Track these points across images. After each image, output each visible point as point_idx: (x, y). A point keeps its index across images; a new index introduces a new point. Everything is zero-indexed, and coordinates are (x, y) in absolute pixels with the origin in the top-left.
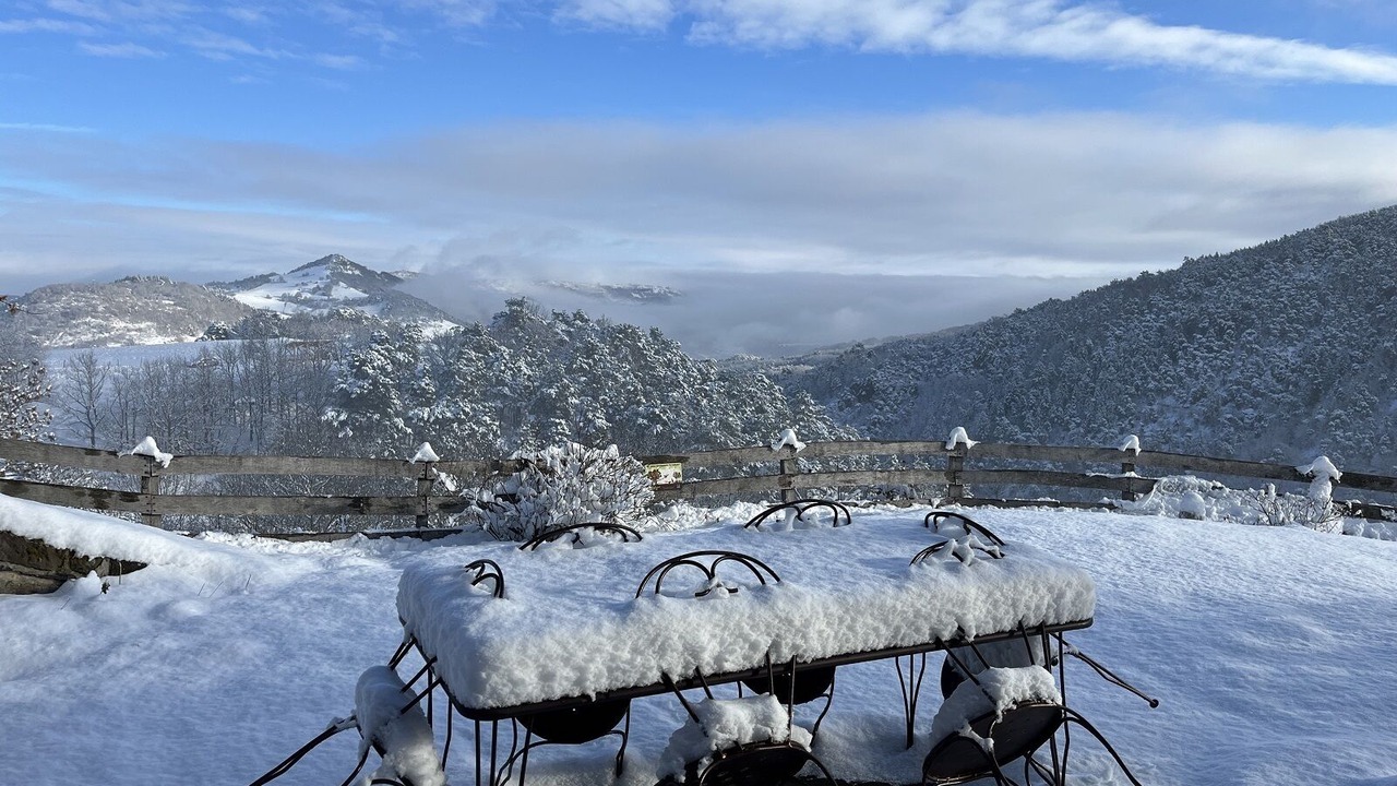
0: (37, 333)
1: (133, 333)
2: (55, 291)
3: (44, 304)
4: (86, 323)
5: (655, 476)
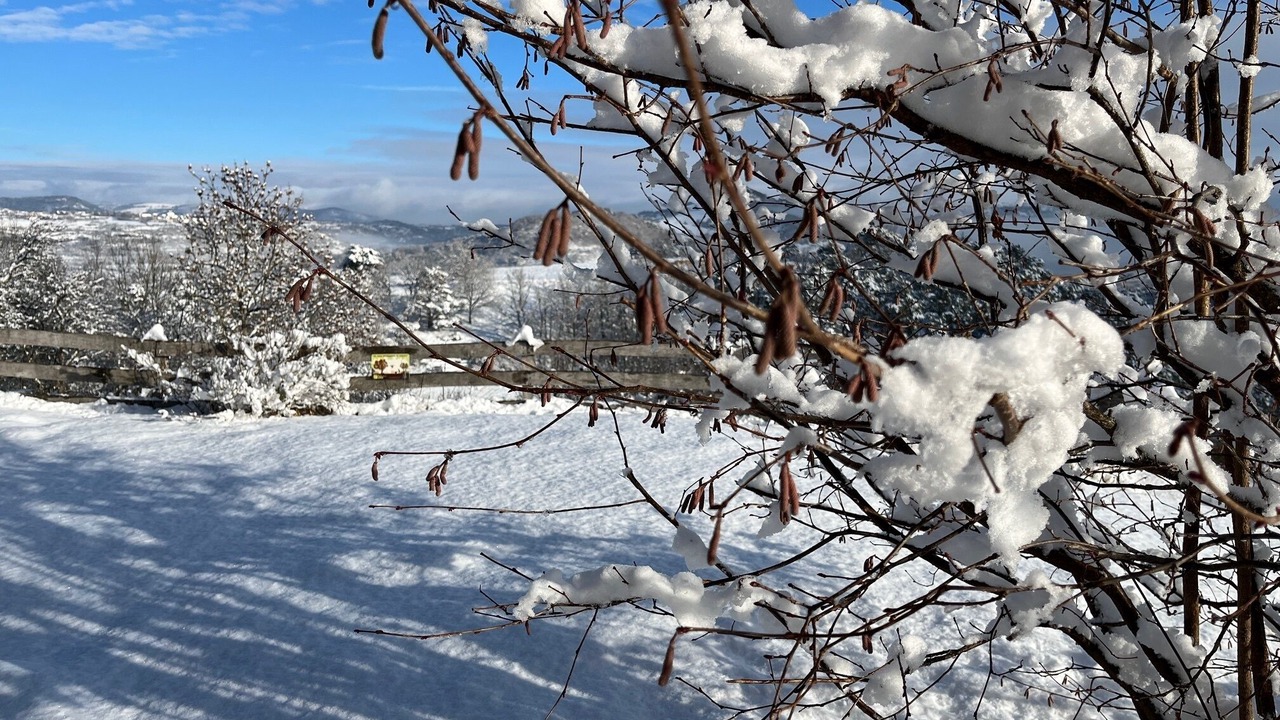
0: (517, 254)
2: (530, 221)
5: (381, 365)
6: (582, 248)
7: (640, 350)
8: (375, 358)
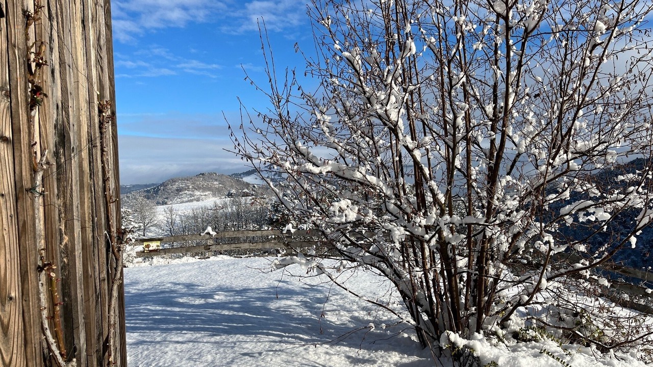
0: (167, 198)
1: (203, 196)
2: (173, 181)
3: (170, 187)
4: (185, 193)
5: (148, 246)
6: (202, 194)
7: (256, 234)
8: (145, 244)
